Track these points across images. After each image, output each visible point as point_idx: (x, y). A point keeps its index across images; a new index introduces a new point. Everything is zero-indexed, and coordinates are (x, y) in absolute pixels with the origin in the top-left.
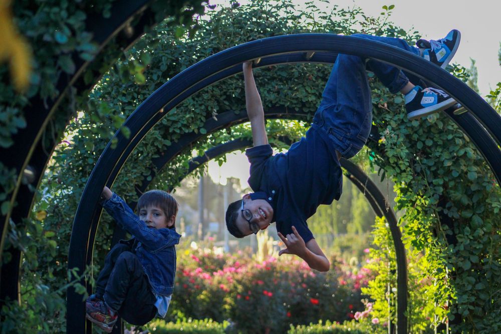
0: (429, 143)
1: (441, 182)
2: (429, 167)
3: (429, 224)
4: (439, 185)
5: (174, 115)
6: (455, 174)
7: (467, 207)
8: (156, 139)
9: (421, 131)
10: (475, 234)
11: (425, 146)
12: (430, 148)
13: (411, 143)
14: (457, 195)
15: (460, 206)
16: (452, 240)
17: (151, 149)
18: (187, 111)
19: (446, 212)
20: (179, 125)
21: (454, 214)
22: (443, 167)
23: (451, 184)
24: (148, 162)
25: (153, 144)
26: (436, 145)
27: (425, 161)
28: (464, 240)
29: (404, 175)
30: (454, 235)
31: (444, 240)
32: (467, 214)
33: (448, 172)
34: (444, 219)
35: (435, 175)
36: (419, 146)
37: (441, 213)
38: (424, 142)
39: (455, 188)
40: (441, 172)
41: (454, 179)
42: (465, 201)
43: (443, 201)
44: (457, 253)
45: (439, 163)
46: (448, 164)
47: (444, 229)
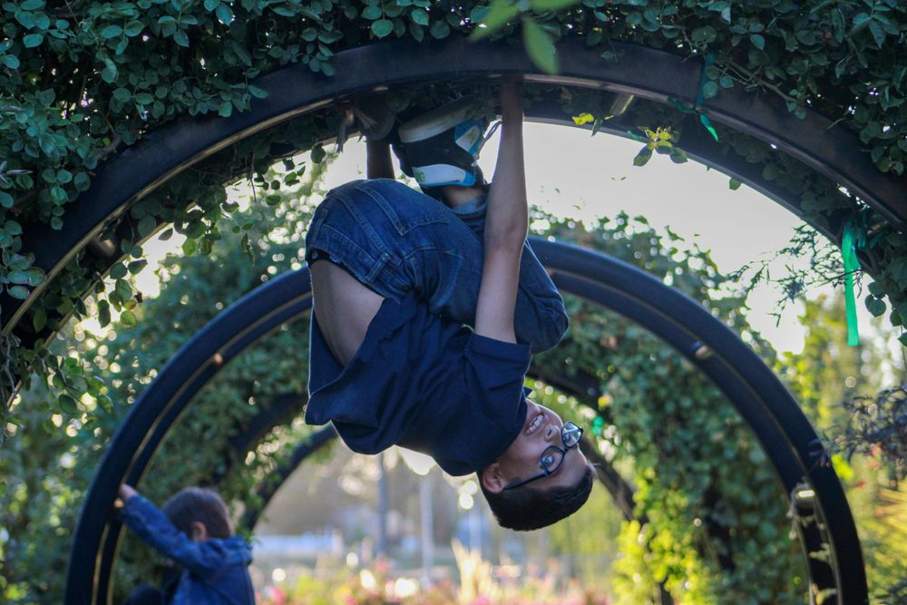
0: (686, 402)
1: (706, 466)
2: (686, 443)
3: (687, 538)
4: (701, 472)
5: (262, 363)
6: (730, 454)
7: (751, 509)
8: (232, 405)
9: (672, 384)
10: (765, 553)
11: (679, 409)
12: (688, 410)
13: (656, 405)
14: (734, 489)
15: (739, 508)
16: (727, 564)
17: (224, 420)
18: (283, 355)
19: (715, 516)
20: (270, 380)
21: (728, 520)
22: (709, 443)
23: (724, 470)
24: (219, 443)
25: (227, 413)
26: (697, 405)
27: (680, 432)
28: (746, 564)
29: (644, 456)
30: (731, 554)
31: (715, 565)
32: (751, 520)
33: (718, 450)
34: (714, 529)
35: (697, 455)
36: (670, 407)
37: (707, 520)
38: (677, 402)
39: (731, 478)
40: (706, 450)
41: (728, 462)
42: (748, 498)
43: (712, 498)
44: (736, 586)
45: (702, 436)
46: (717, 436)
47: (715, 545)
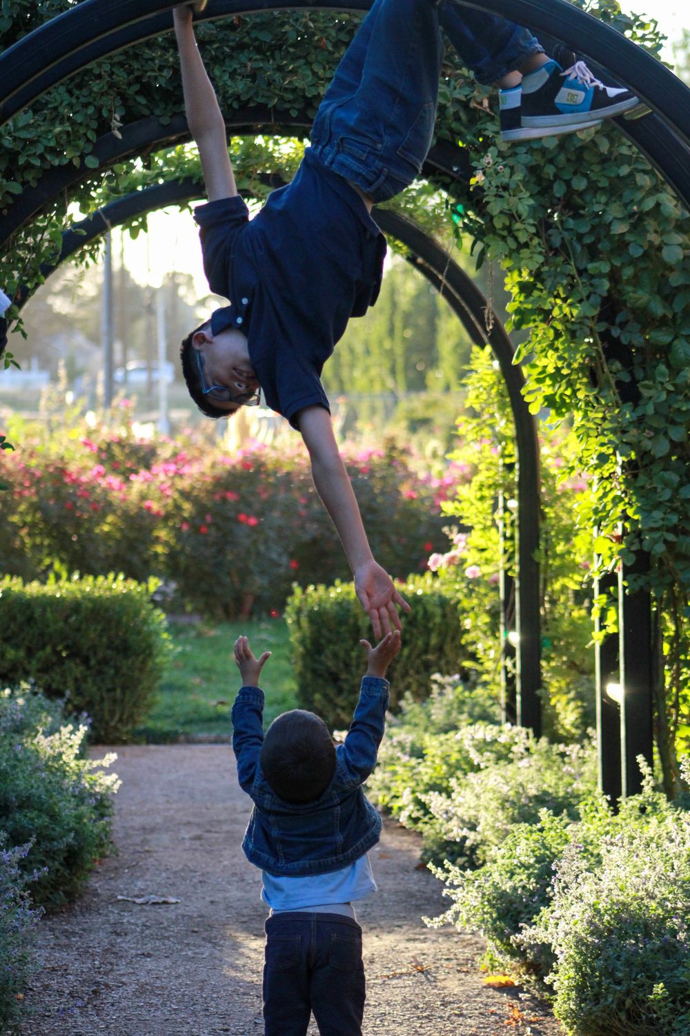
0: (580, 184)
1: (605, 268)
2: (580, 237)
3: (579, 360)
4: (601, 275)
5: (27, 127)
6: (636, 252)
7: (663, 322)
9: (562, 158)
10: (679, 381)
11: (570, 191)
12: (581, 194)
13: (541, 186)
14: (640, 296)
15: (645, 319)
16: (629, 394)
18: (57, 118)
19: (615, 332)
21: (633, 337)
22: (608, 236)
23: (628, 272)
26: (593, 188)
27: (571, 223)
28: (654, 393)
29: (525, 253)
30: (635, 381)
31: (612, 394)
32: (663, 338)
33: (621, 245)
34: (613, 349)
35: (593, 254)
36: (559, 190)
37: (605, 336)
38: (568, 183)
39: (636, 281)
40: (604, 246)
41: (633, 262)
42: (658, 309)
43: (610, 308)
44: (640, 422)
45: (601, 227)
46: (620, 228)
47: (613, 370)
